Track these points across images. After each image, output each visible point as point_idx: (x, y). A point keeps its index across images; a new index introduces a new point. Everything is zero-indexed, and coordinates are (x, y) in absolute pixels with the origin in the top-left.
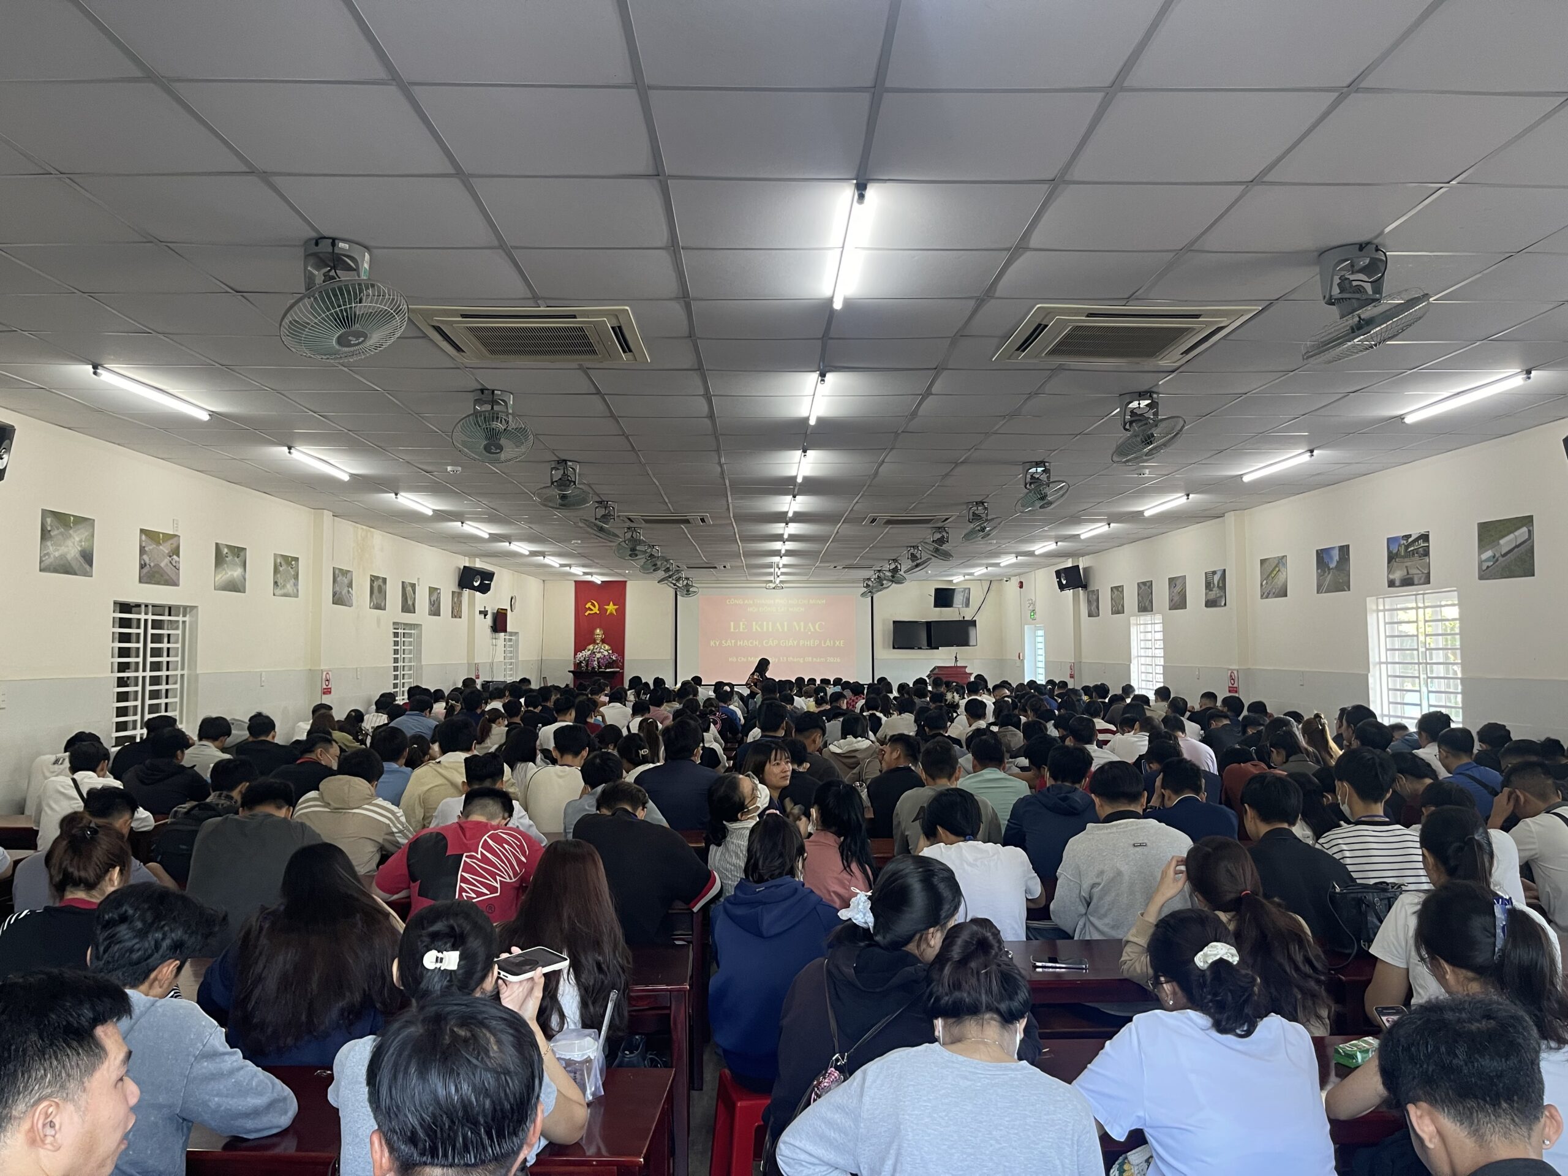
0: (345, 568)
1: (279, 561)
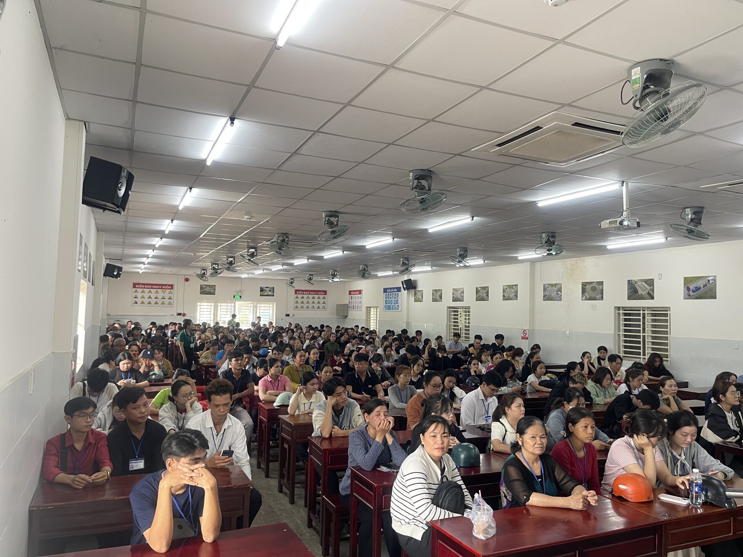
0: (554, 283)
1: (505, 288)
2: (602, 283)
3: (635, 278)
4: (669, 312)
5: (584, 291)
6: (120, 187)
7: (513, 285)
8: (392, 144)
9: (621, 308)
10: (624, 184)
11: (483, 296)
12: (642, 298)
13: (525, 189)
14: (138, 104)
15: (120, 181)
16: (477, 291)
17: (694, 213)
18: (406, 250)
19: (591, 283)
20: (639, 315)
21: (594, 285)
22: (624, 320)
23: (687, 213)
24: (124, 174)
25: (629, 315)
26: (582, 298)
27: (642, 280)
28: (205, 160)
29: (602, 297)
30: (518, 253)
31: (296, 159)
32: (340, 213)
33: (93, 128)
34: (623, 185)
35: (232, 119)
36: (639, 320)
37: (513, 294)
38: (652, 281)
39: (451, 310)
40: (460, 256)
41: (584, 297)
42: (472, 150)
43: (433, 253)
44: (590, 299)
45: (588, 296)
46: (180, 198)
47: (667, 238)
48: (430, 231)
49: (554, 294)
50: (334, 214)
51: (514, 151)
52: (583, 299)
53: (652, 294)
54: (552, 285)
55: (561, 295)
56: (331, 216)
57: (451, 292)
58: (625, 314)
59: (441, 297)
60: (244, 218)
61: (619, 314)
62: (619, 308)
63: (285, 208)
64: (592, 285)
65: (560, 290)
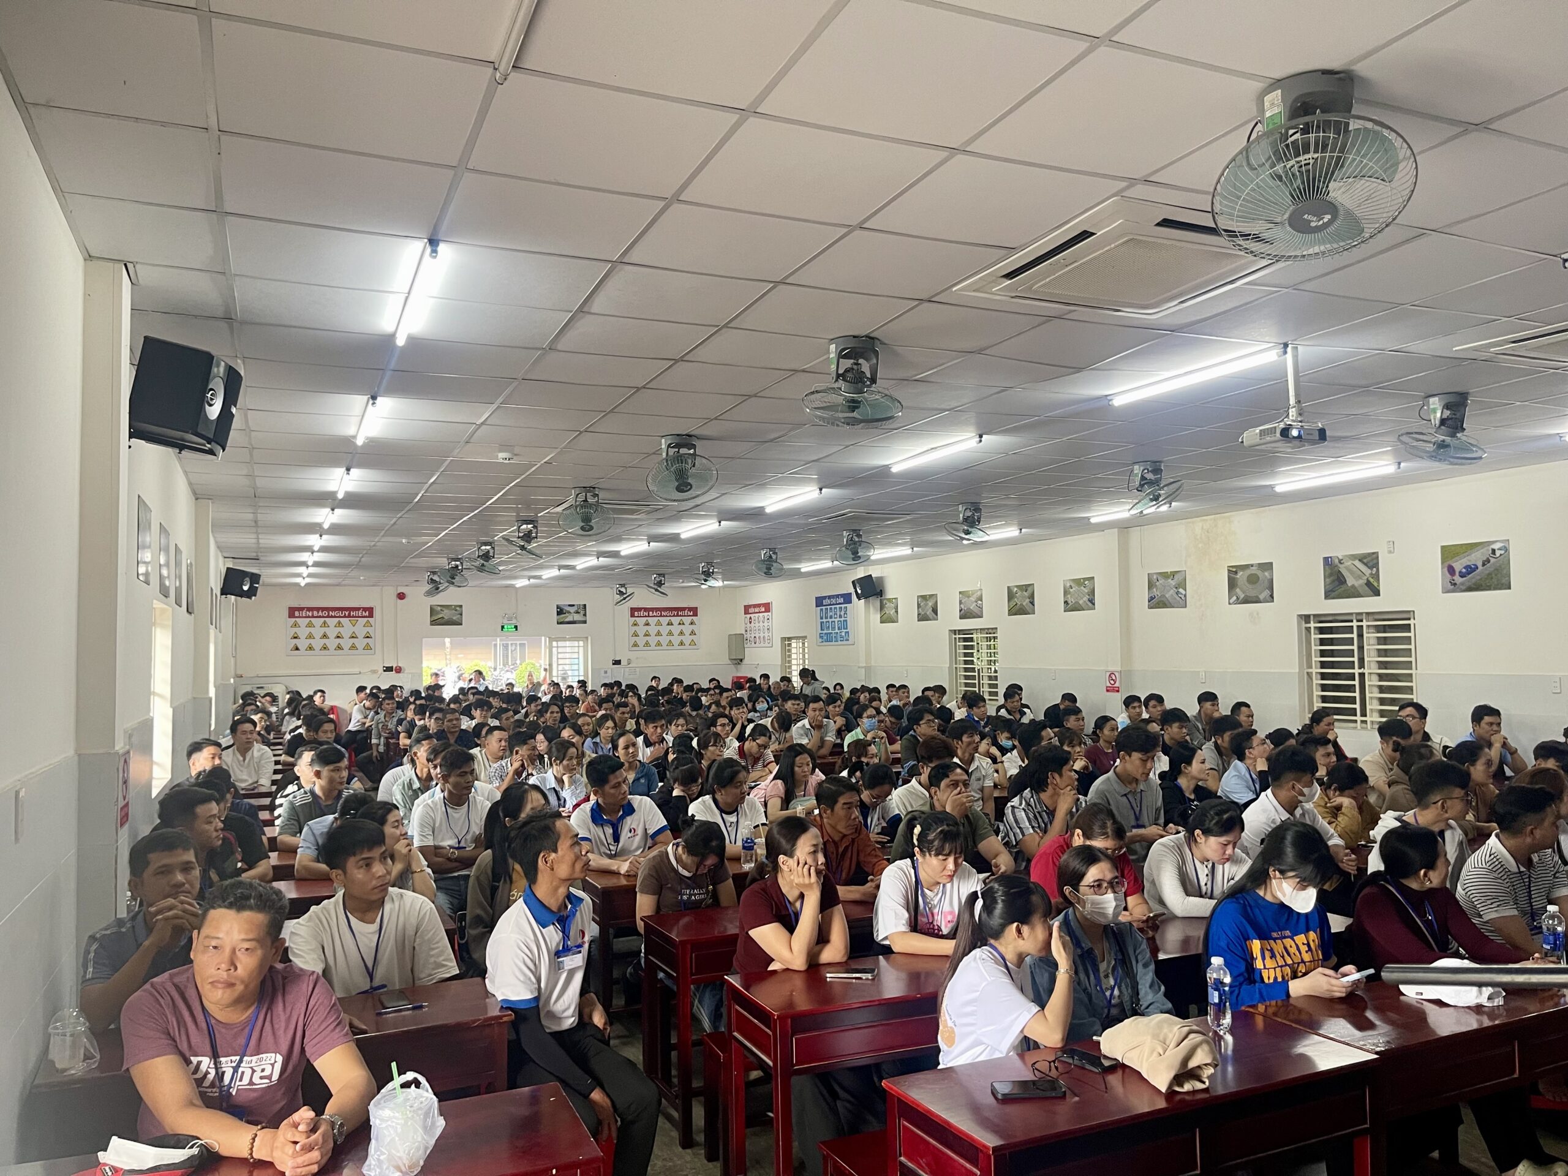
0: (1169, 570)
1: (1068, 585)
2: (1269, 566)
3: (1338, 552)
4: (1411, 622)
5: (1232, 584)
6: (212, 399)
7: (1085, 579)
8: (782, 282)
9: (1312, 617)
10: (1289, 349)
11: (1022, 605)
12: (1354, 593)
13: (1079, 370)
14: (230, 218)
15: (210, 387)
16: (1011, 596)
17: (1447, 406)
18: (851, 512)
19: (1247, 567)
20: (1350, 630)
21: (1253, 570)
22: (1318, 643)
23: (1432, 407)
24: (220, 370)
25: (1330, 630)
26: (1229, 599)
27: (1353, 557)
28: (392, 336)
29: (1272, 596)
30: (1089, 510)
31: (586, 326)
32: (698, 438)
33: (145, 274)
34: (1285, 353)
35: (433, 242)
36: (1350, 641)
37: (1086, 599)
38: (1374, 556)
39: (957, 636)
40: (966, 520)
41: (1235, 598)
42: (954, 289)
43: (908, 517)
44: (1246, 601)
45: (1242, 596)
46: (355, 421)
47: (1399, 463)
48: (895, 469)
49: (1170, 594)
50: (684, 441)
51: (1042, 286)
52: (1231, 601)
53: (1375, 584)
54: (1165, 575)
55: (1185, 596)
56: (679, 446)
57: (957, 597)
58: (1322, 631)
59: (935, 611)
60: (497, 458)
61: (1308, 629)
62: (1307, 618)
63: (581, 432)
64: (1248, 572)
65: (1182, 584)
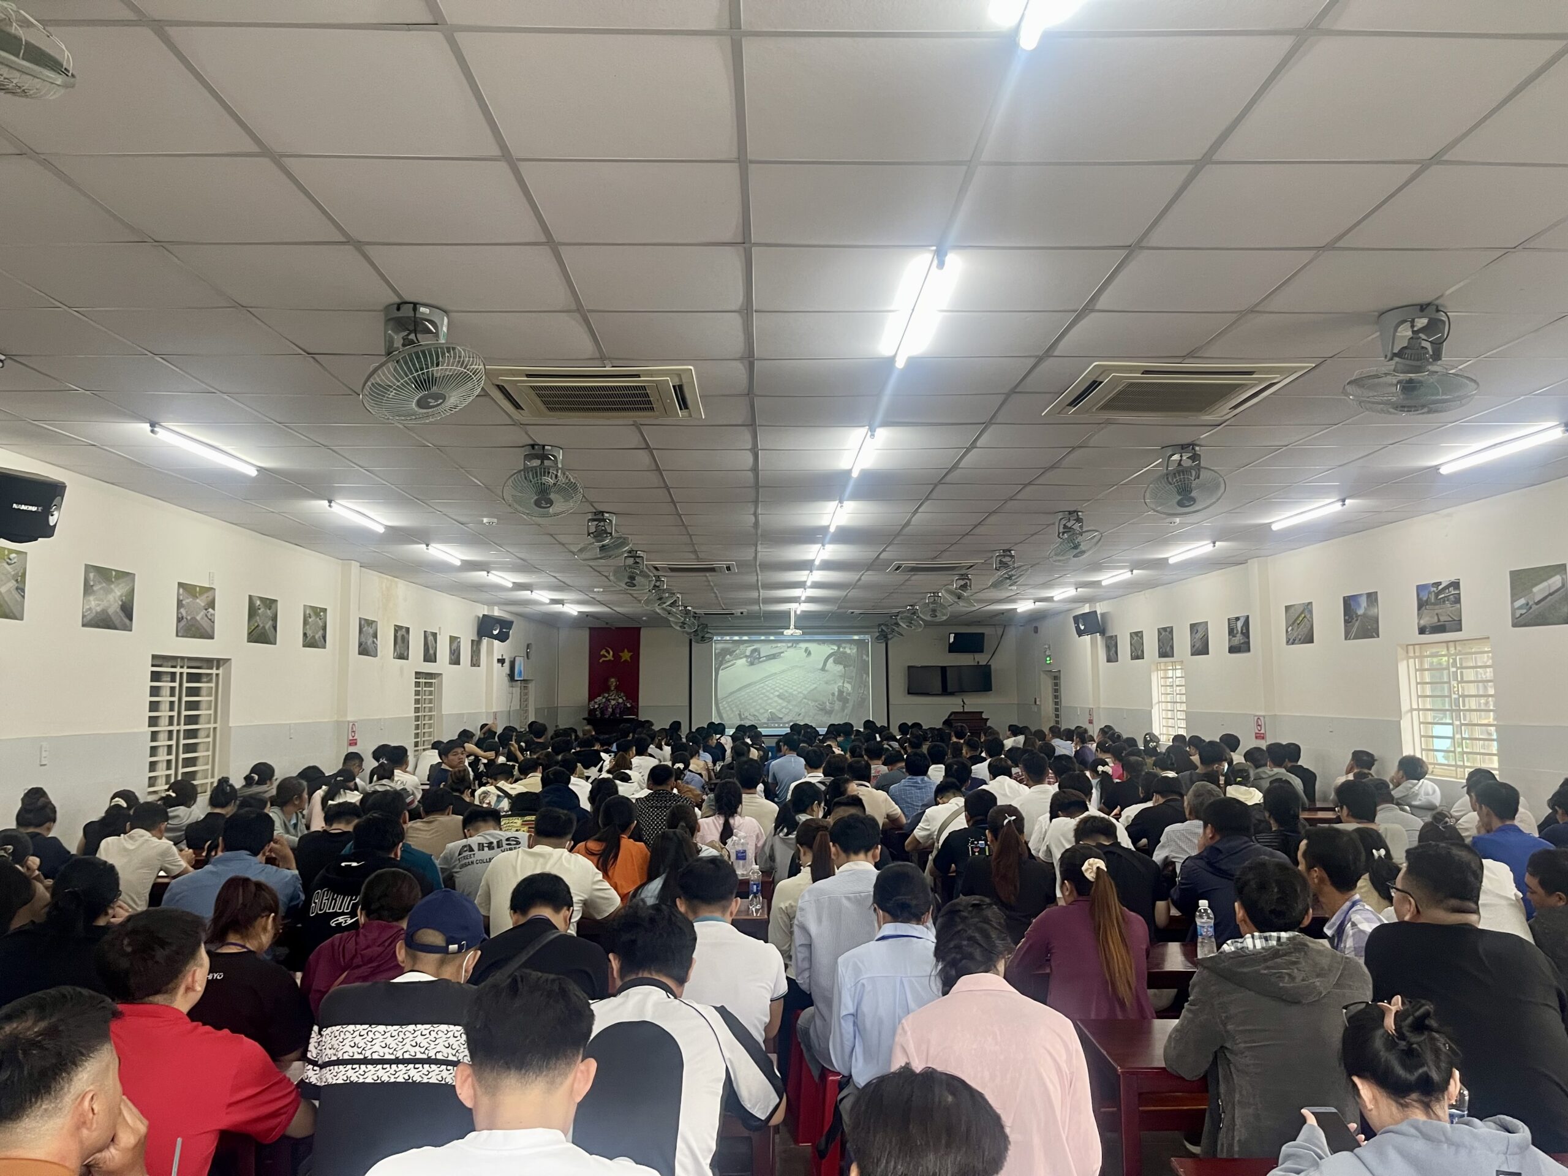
0: (370, 618)
1: (308, 612)
2: (408, 630)
3: (429, 630)
5: (396, 641)
11: (264, 627)
12: (429, 660)
19: (401, 628)
21: (404, 632)
27: (432, 633)
29: (408, 655)
41: (396, 653)
44: (400, 657)
45: (399, 652)
49: (371, 642)
52: (395, 656)
54: (368, 623)
55: (378, 646)
59: (127, 610)
64: (401, 633)
65: (375, 634)
